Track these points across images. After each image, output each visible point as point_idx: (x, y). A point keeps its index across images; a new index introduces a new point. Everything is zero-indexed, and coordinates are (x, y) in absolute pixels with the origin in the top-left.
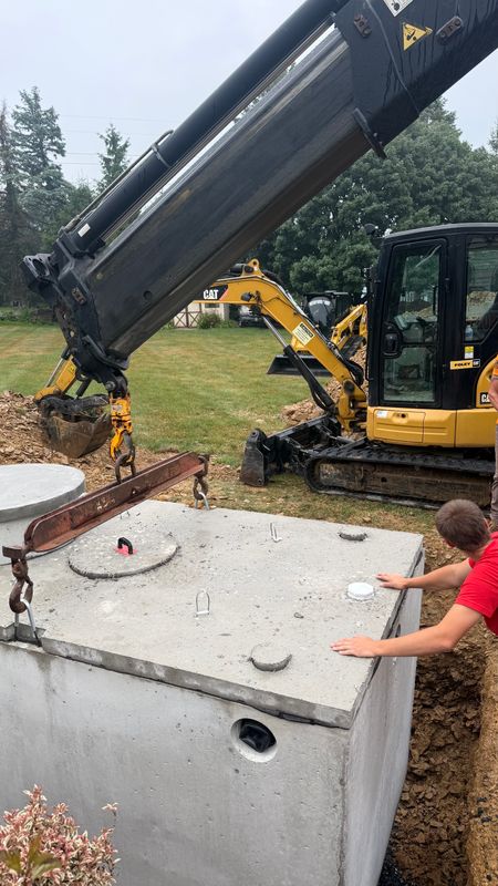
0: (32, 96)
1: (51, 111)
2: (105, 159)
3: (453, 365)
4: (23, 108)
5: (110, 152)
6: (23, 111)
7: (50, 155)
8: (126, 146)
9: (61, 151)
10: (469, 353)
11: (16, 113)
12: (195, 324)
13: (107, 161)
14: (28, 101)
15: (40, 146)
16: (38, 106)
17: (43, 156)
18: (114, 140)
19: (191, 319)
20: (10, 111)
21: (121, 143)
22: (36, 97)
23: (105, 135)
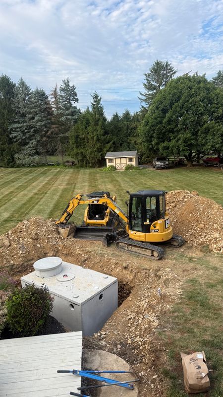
0: (66, 82)
1: (73, 86)
2: (93, 104)
3: (145, 223)
4: (63, 86)
5: (95, 102)
6: (63, 87)
7: (73, 102)
8: (100, 99)
9: (77, 100)
10: (148, 221)
11: (61, 88)
12: (124, 168)
13: (94, 105)
14: (65, 83)
15: (69, 99)
16: (69, 85)
17: (70, 103)
18: (96, 97)
19: (122, 166)
20: (59, 87)
21: (99, 98)
22: (68, 82)
23: (93, 95)
